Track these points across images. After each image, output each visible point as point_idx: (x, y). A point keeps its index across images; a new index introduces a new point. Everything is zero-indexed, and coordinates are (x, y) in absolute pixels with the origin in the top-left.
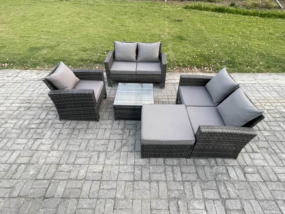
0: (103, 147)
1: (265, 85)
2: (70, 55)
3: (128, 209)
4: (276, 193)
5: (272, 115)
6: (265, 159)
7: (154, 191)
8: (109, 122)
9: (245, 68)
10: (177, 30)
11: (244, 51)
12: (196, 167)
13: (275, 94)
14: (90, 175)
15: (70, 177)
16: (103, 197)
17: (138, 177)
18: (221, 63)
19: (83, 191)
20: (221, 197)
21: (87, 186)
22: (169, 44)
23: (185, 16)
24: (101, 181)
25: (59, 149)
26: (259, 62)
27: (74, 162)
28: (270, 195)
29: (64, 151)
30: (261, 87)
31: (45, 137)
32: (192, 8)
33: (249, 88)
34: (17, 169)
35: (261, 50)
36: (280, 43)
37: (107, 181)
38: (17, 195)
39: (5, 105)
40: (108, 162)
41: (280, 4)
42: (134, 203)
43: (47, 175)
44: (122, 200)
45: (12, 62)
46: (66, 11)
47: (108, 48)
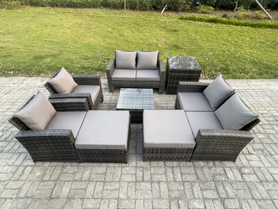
1: (258, 90)
2: (72, 63)
4: (272, 192)
5: (266, 118)
6: (261, 161)
7: (156, 191)
9: (239, 74)
10: (172, 39)
11: (237, 59)
12: (195, 169)
13: (268, 99)
14: (94, 176)
15: (75, 178)
16: (107, 197)
17: (139, 179)
18: (216, 70)
19: (87, 191)
20: (219, 197)
21: (91, 187)
22: (166, 53)
23: (180, 26)
26: (251, 69)
28: (267, 194)
30: (254, 92)
32: (186, 19)
33: (243, 93)
34: (23, 172)
35: (253, 58)
36: (271, 51)
37: (110, 182)
38: (24, 196)
39: (11, 111)
41: (269, 15)
42: (136, 203)
43: (52, 177)
44: (125, 200)
45: (18, 70)
46: (68, 22)
47: (109, 56)
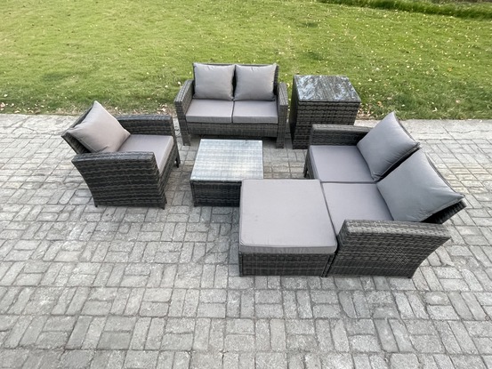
0: (172, 255)
1: (465, 142)
2: (116, 88)
4: (482, 341)
6: (463, 279)
7: (262, 336)
8: (183, 210)
9: (429, 110)
10: (307, 41)
11: (427, 79)
12: (338, 294)
13: (482, 159)
14: (147, 306)
15: (112, 311)
16: (170, 347)
17: (232, 312)
18: (386, 101)
19: (134, 336)
20: (382, 349)
21: (141, 329)
22: (293, 67)
23: (322, 16)
24: (166, 318)
25: (93, 260)
26: (454, 100)
27: (120, 282)
28: (471, 345)
29: (103, 263)
30: (458, 146)
31: (69, 238)
33: (435, 148)
34: (17, 296)
35: (459, 77)
37: (178, 318)
38: (16, 345)
40: (180, 283)
42: (225, 359)
43: (70, 307)
44: (204, 353)
45: (13, 101)
46: (110, 8)
47: (185, 74)
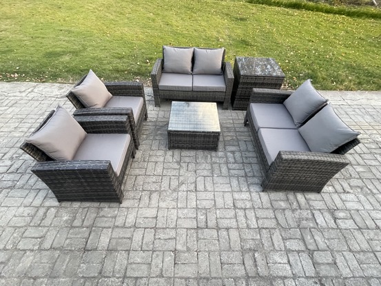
0: (155, 185)
1: (356, 107)
2: (101, 63)
3: (192, 263)
4: (374, 243)
5: (366, 145)
6: (360, 201)
7: (224, 241)
8: (161, 153)
9: (330, 84)
10: (239, 32)
11: (328, 61)
12: (274, 211)
13: (368, 118)
14: (141, 221)
15: (116, 224)
16: (160, 249)
17: (202, 224)
18: (299, 77)
19: (134, 241)
20: (307, 248)
21: (138, 236)
23: (250, 13)
24: (155, 228)
26: (347, 77)
28: (367, 245)
30: (351, 110)
32: (258, 2)
34: (45, 214)
35: (349, 60)
36: (373, 51)
37: (163, 228)
38: (49, 247)
39: (20, 130)
40: (162, 205)
42: (199, 256)
43: (85, 221)
44: (184, 252)
45: (24, 72)
46: (91, 3)
47: (151, 54)
